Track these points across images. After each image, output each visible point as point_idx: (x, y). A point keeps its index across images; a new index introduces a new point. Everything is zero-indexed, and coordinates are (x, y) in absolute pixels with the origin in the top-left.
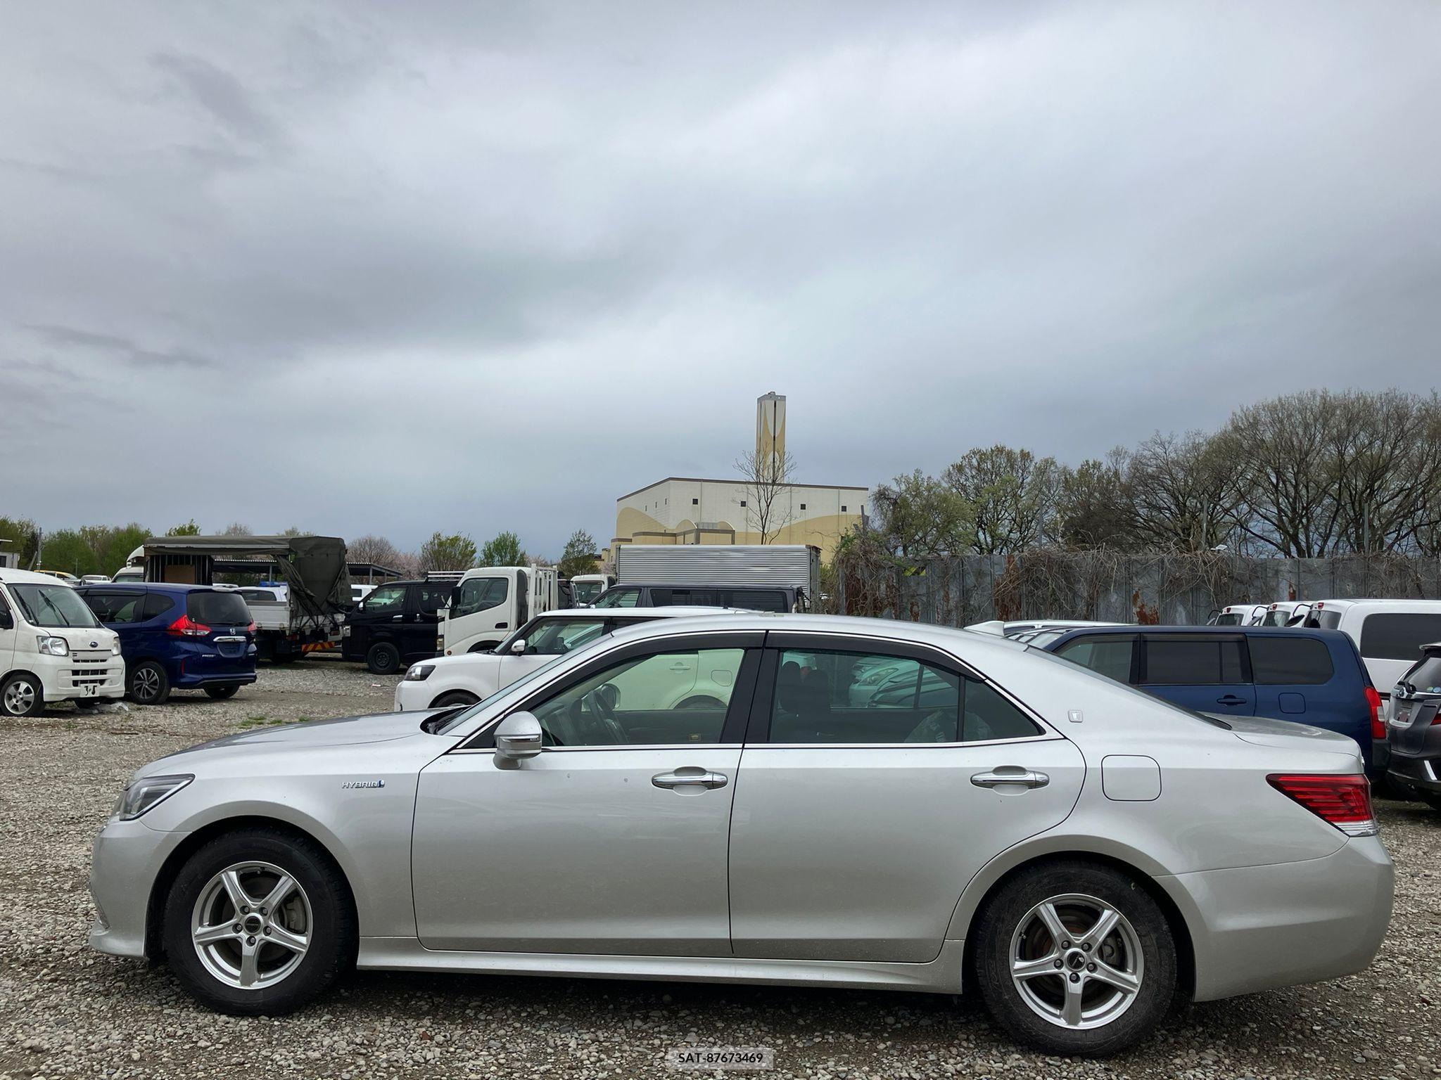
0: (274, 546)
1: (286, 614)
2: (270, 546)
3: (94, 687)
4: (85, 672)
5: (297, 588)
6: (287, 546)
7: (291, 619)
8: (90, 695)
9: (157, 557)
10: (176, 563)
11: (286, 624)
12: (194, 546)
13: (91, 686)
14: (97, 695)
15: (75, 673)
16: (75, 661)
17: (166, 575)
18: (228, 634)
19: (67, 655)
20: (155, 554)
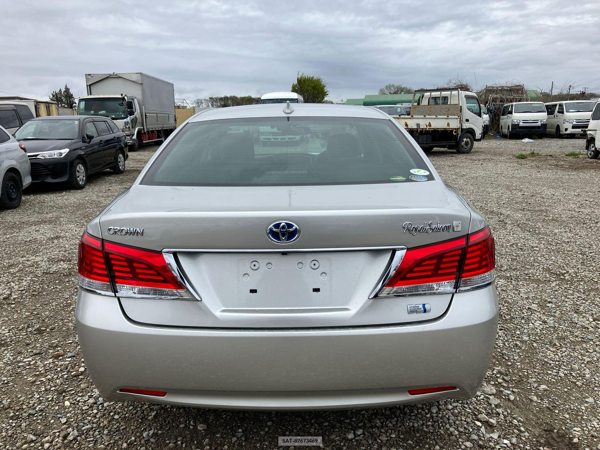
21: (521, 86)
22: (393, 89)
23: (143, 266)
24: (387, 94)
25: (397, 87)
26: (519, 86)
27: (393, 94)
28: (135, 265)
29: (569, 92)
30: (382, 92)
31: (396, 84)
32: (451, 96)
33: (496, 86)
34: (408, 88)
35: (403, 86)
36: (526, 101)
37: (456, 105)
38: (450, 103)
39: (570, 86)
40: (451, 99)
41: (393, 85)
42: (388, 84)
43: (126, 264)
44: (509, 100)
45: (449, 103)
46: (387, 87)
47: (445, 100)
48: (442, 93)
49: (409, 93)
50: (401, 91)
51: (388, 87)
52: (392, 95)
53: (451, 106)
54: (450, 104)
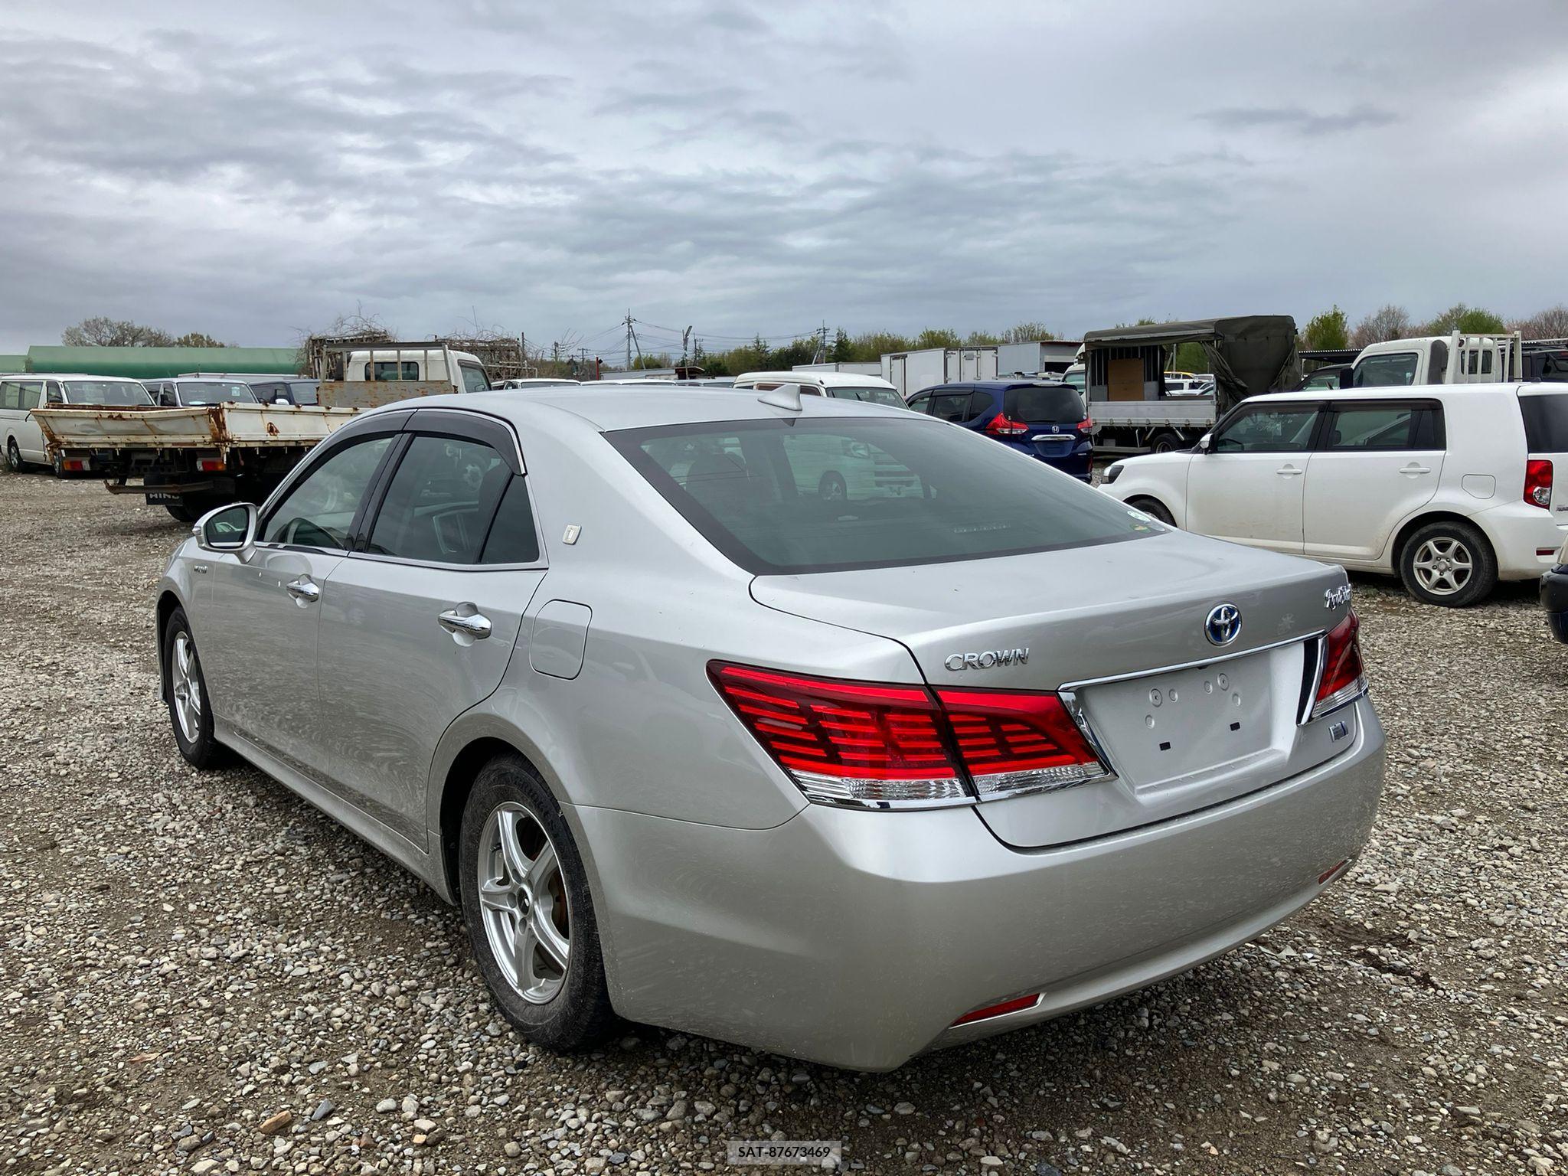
0: (1200, 331)
1: (1213, 409)
2: (1196, 332)
3: (899, 488)
4: (889, 473)
5: (1223, 378)
6: (1213, 330)
7: (1218, 414)
8: (895, 495)
9: (1099, 351)
10: (1121, 357)
11: (1213, 420)
12: (1127, 337)
13: (896, 487)
14: (903, 495)
15: (878, 474)
16: (876, 463)
17: (1109, 372)
18: (1050, 432)
19: (868, 457)
20: (1094, 348)
21: (514, 341)
22: (107, 334)
23: (1019, 727)
24: (90, 345)
25: (120, 327)
26: (508, 341)
27: (110, 345)
28: (1005, 728)
29: (556, 358)
30: (74, 339)
31: (116, 319)
32: (426, 360)
33: (458, 338)
34: (152, 330)
35: (137, 326)
36: (529, 377)
37: (442, 382)
38: (426, 377)
39: (556, 345)
40: (426, 368)
41: (106, 320)
42: (90, 318)
43: (986, 729)
44: (493, 372)
45: (422, 377)
46: (87, 323)
47: (408, 369)
48: (375, 352)
49: (157, 345)
50: (134, 338)
51: (94, 326)
52: (107, 348)
53: (428, 385)
54: (427, 381)
